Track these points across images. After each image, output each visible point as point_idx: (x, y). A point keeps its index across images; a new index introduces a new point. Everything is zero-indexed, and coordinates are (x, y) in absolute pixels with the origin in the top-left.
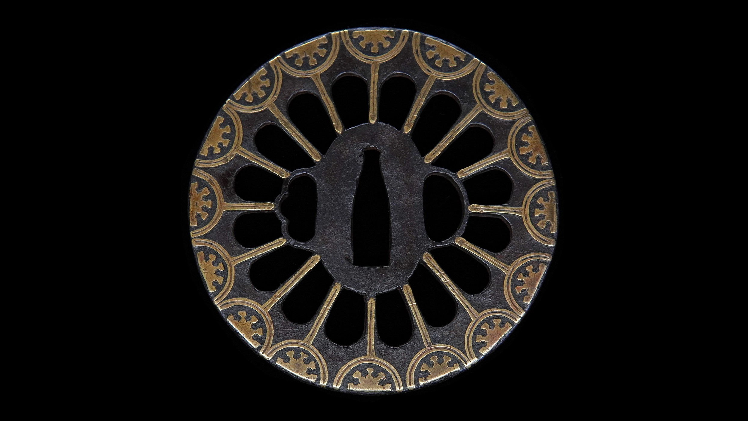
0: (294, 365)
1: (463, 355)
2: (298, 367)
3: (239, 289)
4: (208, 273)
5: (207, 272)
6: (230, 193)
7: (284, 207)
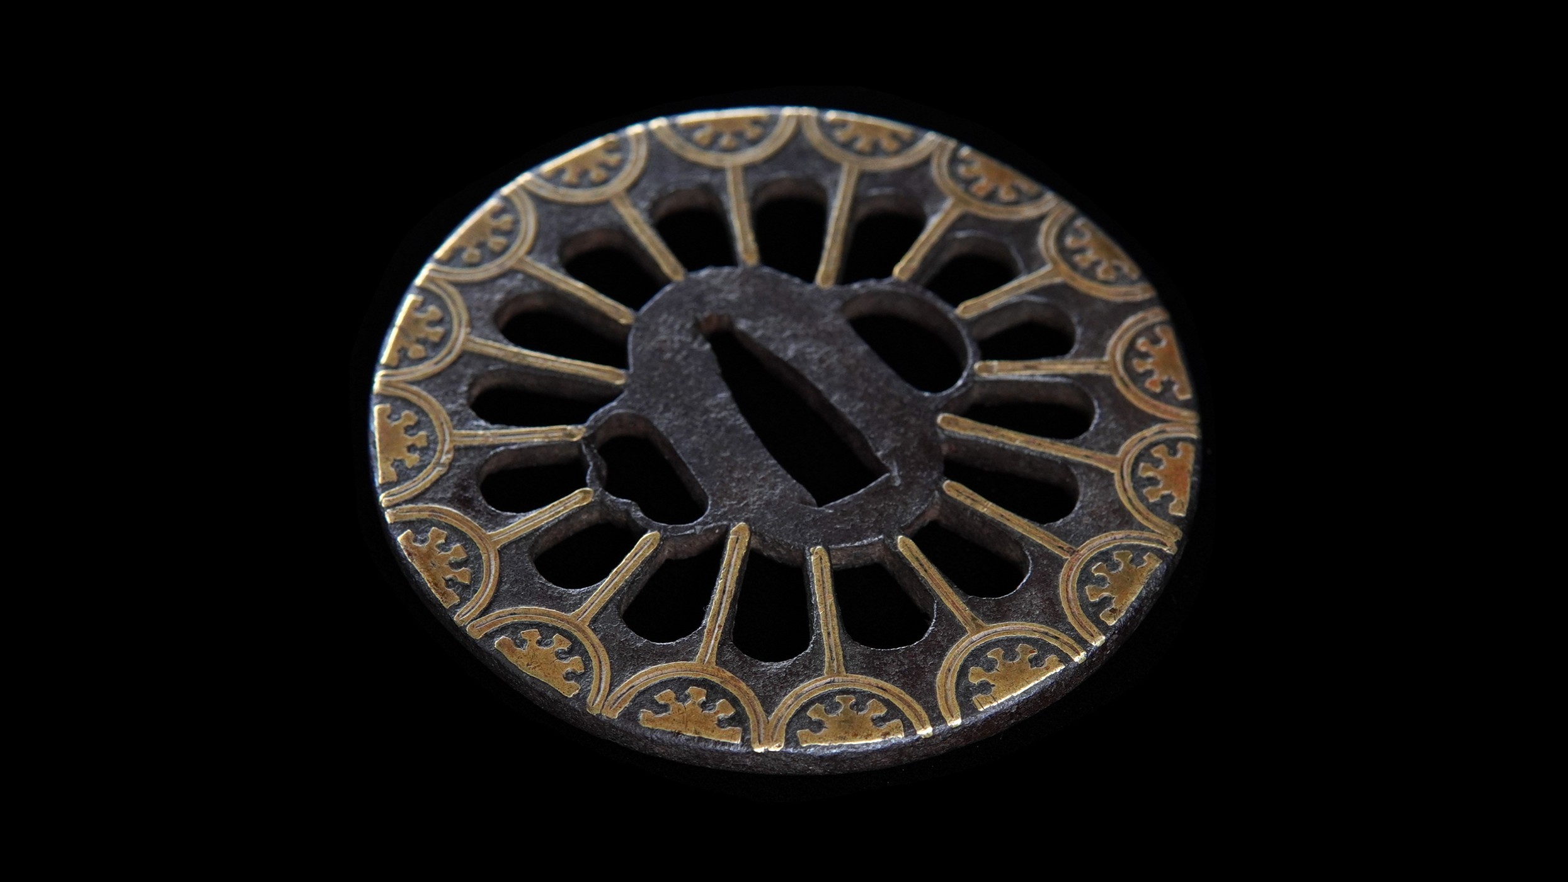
0: (840, 726)
1: (1146, 534)
2: (850, 726)
3: (628, 661)
4: (542, 666)
5: (538, 666)
6: (490, 517)
7: (612, 485)
